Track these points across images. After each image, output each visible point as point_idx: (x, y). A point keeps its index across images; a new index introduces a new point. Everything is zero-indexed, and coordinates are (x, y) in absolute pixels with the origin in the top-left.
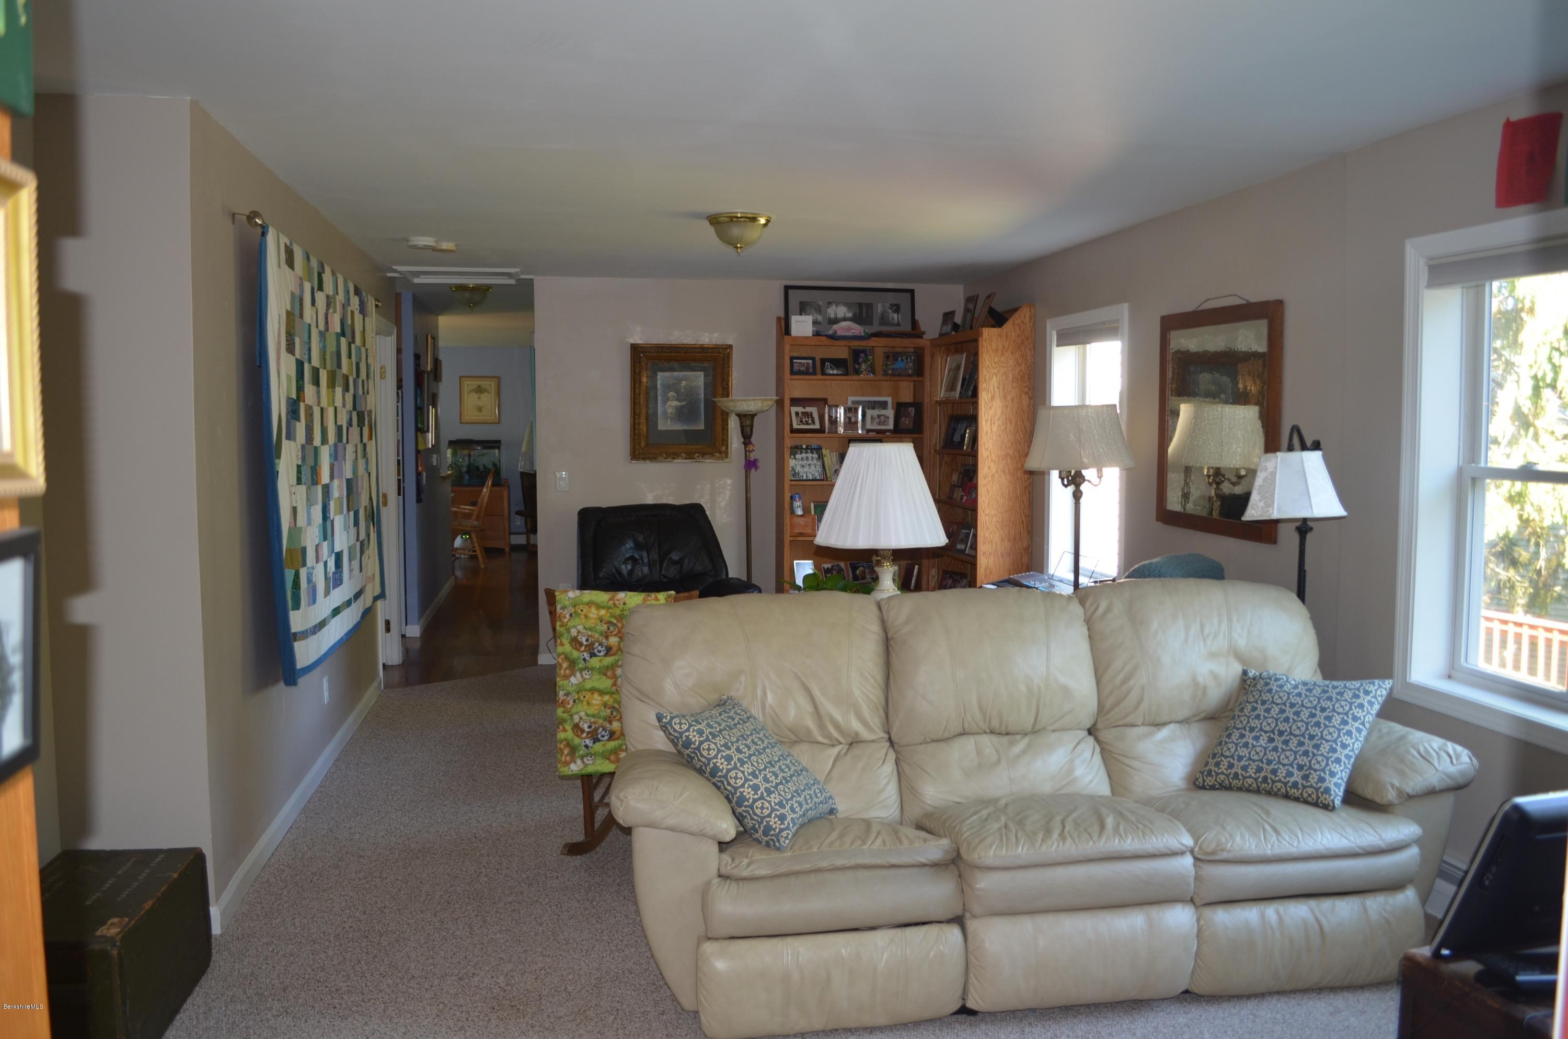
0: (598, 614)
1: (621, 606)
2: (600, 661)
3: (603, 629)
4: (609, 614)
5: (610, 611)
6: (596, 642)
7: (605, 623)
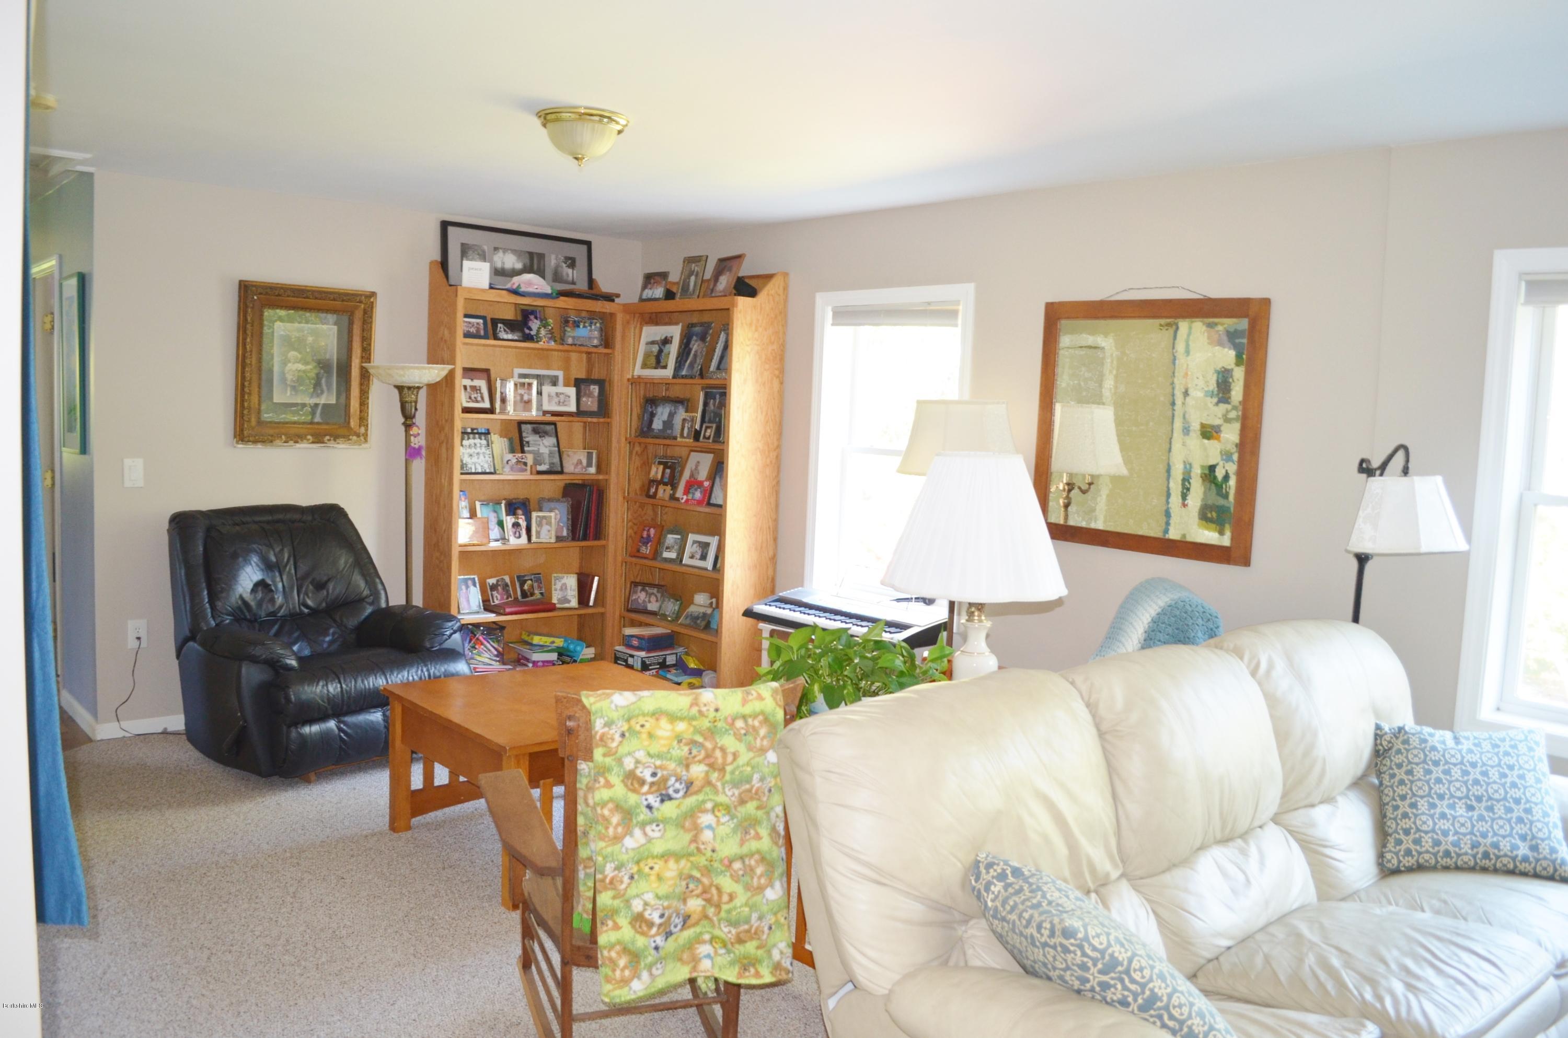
0: (673, 730)
1: (712, 714)
2: (678, 806)
3: (683, 753)
4: (692, 729)
5: (694, 723)
6: (671, 776)
7: (686, 744)
